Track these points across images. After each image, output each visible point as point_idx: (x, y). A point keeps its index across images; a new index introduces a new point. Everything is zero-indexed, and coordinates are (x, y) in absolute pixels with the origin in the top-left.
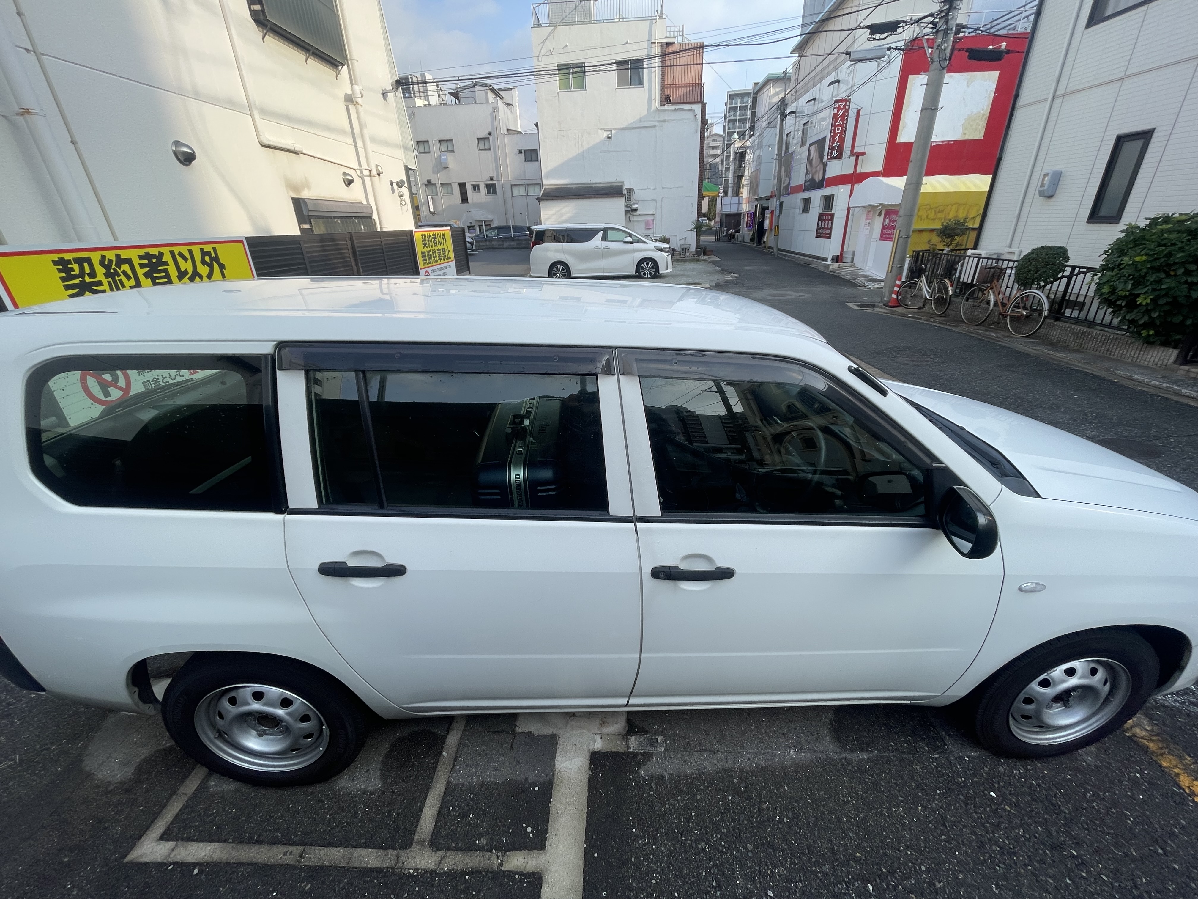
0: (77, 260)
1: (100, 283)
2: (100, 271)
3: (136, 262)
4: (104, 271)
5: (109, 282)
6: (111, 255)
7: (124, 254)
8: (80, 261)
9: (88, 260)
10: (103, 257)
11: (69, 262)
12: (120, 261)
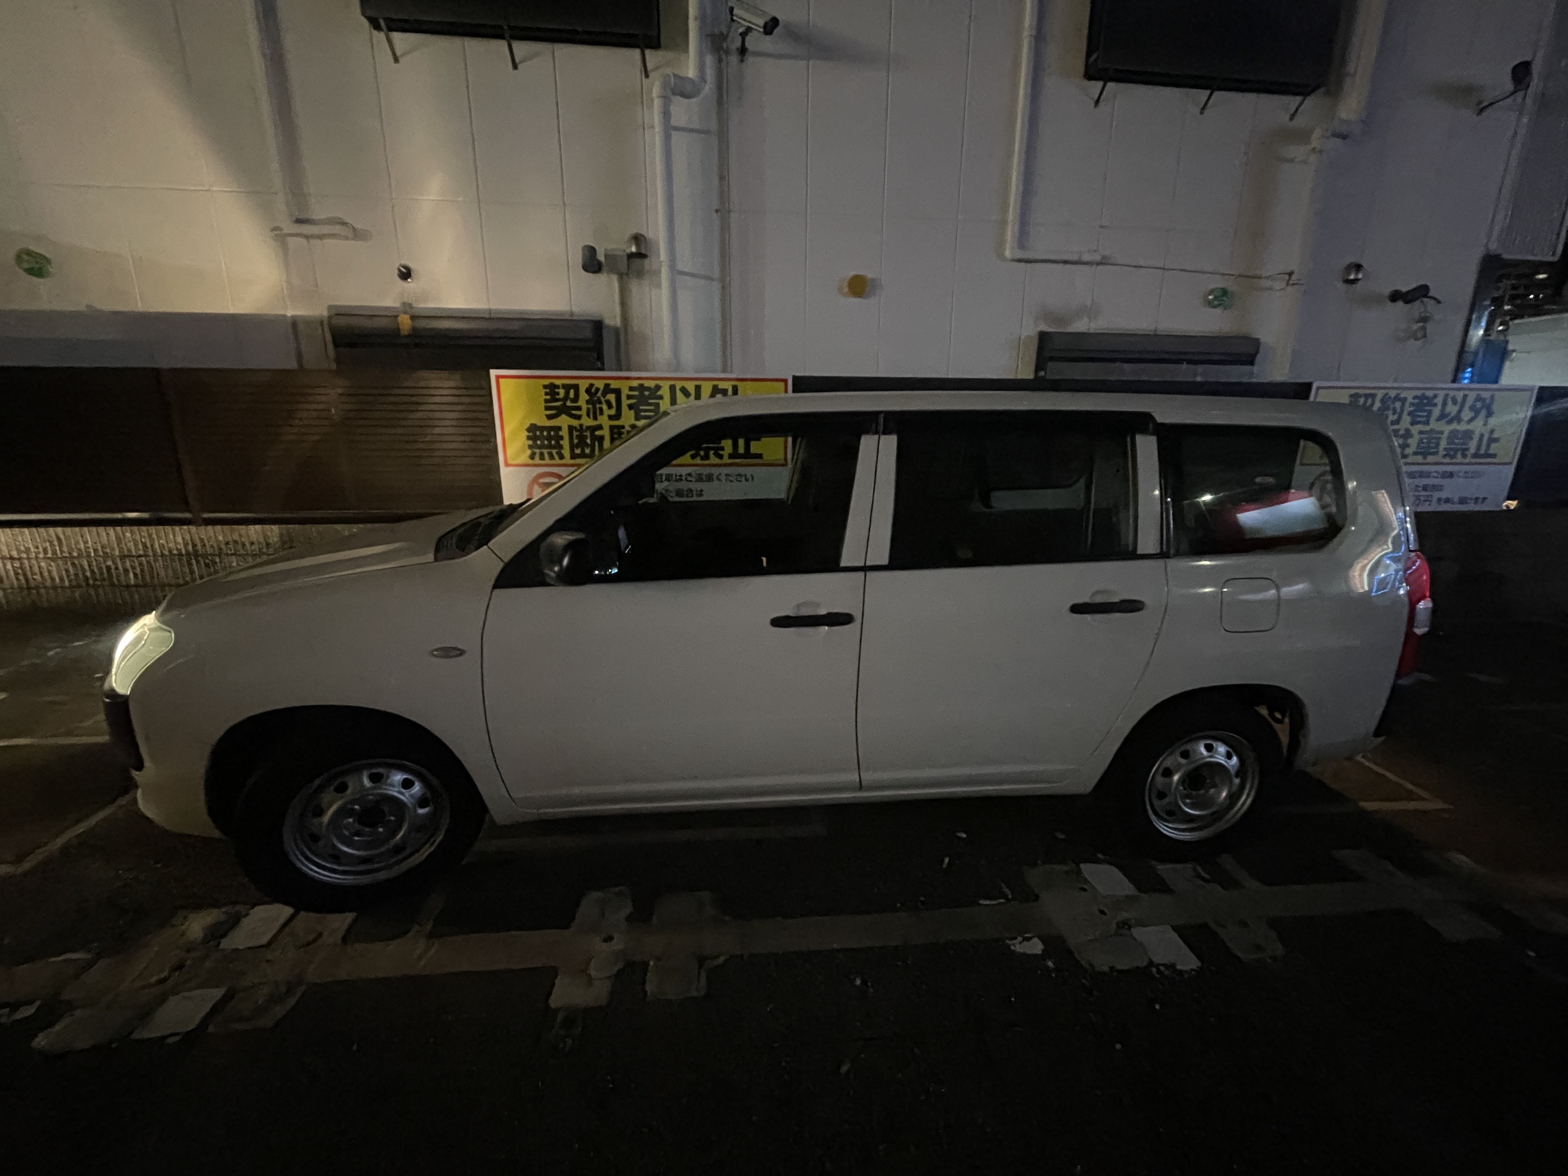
0: (564, 386)
1: (579, 408)
2: (584, 397)
3: (625, 392)
4: (587, 397)
5: (588, 410)
6: (600, 384)
7: (614, 385)
8: (567, 388)
9: (576, 388)
10: (592, 385)
11: (558, 387)
12: (607, 389)
